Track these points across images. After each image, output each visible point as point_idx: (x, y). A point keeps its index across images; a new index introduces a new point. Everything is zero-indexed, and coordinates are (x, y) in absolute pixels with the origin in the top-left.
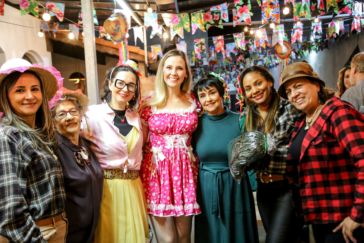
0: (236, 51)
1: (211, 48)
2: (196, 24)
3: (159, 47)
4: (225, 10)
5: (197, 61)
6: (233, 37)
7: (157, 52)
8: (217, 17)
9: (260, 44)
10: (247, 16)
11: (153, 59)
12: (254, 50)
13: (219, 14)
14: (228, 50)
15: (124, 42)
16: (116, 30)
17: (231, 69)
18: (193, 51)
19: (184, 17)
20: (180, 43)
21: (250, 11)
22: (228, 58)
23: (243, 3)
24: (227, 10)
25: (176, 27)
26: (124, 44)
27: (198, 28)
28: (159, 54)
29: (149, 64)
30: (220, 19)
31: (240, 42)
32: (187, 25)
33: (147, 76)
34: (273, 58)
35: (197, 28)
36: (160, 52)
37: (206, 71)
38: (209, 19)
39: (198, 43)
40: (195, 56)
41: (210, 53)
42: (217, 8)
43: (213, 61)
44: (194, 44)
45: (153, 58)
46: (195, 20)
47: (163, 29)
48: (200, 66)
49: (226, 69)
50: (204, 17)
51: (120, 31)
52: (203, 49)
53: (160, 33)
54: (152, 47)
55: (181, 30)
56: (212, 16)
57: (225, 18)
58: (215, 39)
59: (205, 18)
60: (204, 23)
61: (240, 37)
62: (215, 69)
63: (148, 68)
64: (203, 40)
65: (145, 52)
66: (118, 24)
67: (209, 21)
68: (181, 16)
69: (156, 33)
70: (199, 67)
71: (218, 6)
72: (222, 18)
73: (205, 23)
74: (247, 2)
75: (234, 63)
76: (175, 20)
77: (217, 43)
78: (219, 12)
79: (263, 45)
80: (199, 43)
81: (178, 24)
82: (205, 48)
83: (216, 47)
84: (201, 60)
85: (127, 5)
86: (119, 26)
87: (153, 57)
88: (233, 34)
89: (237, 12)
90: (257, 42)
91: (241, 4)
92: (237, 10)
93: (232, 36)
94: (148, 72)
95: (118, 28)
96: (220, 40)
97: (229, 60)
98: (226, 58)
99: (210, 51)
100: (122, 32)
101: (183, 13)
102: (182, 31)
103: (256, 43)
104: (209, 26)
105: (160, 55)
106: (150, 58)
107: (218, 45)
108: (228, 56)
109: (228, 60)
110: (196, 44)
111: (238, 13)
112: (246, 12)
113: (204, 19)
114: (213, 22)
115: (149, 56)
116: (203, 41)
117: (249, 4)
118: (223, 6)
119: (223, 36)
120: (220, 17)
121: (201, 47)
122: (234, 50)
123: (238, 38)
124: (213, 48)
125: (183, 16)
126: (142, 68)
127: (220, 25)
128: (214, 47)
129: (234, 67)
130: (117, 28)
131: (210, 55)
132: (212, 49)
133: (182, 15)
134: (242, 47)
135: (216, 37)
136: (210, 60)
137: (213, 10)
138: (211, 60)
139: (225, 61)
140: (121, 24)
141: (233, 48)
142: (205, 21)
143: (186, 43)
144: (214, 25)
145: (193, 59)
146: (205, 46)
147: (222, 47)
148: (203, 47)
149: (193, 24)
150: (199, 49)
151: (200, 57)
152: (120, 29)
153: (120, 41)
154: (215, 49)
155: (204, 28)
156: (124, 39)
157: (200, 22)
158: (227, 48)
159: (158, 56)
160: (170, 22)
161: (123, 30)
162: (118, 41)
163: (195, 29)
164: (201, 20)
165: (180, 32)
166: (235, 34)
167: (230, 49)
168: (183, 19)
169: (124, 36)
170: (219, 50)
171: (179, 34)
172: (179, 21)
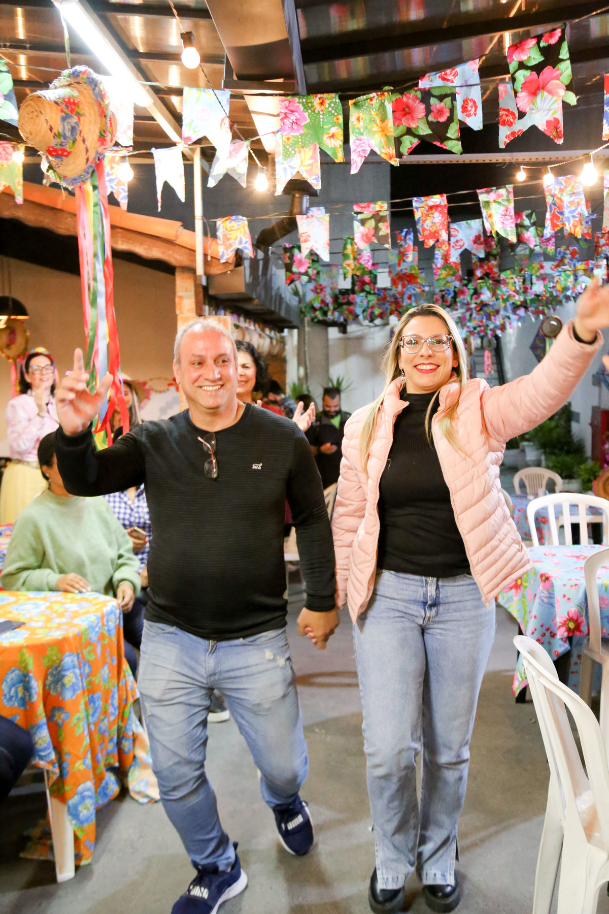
0: (482, 246)
1: (404, 234)
2: (364, 137)
3: (241, 222)
4: (471, 85)
5: (358, 273)
6: (479, 200)
7: (235, 239)
8: (440, 112)
9: (564, 224)
10: (549, 110)
11: (223, 261)
12: (536, 246)
13: (448, 100)
14: (457, 241)
15: (97, 183)
16: (65, 137)
18: (349, 241)
19: (323, 107)
20: (310, 213)
21: (569, 88)
23: (542, 59)
24: (479, 88)
25: (296, 143)
26: (96, 191)
27: (373, 153)
28: (240, 247)
29: (209, 277)
30: (450, 119)
31: (499, 216)
32: (333, 136)
33: (200, 314)
34: (581, 273)
35: (368, 152)
36: (244, 240)
37: (384, 304)
38: (413, 119)
39: (367, 214)
40: (355, 259)
41: (402, 250)
42: (444, 79)
43: (405, 274)
44: (352, 219)
45: (222, 256)
46: (362, 123)
47: (251, 157)
48: (367, 288)
50: (394, 112)
51: (79, 139)
52: (381, 233)
53: (242, 169)
54: (219, 222)
55: (313, 161)
56: (423, 106)
57: (469, 116)
58: (419, 205)
59: (398, 114)
60: (393, 132)
61: (500, 200)
62: (410, 298)
63: (206, 289)
64: (382, 207)
65: (197, 238)
66: (72, 111)
67: (413, 126)
68: (312, 106)
69: (228, 169)
70: (363, 290)
71: (448, 71)
72: (459, 115)
73: (397, 134)
74: (559, 54)
76: (293, 118)
77: (427, 215)
78: (449, 92)
79: (575, 227)
80: (371, 215)
81: (302, 132)
82: (388, 231)
83: (424, 229)
84: (370, 272)
85: (127, 65)
86: (75, 119)
87: (221, 254)
88: (478, 191)
89: (516, 93)
90: (554, 217)
91: (533, 63)
92: (518, 85)
93: (475, 197)
94: (205, 304)
95: (73, 129)
96: (437, 206)
97: (455, 274)
99: (402, 243)
100: (88, 143)
101: (319, 96)
102: (316, 161)
103: (552, 220)
104: (412, 144)
105: (246, 248)
106: (212, 257)
107: (429, 222)
108: (454, 257)
110: (360, 217)
111: (522, 95)
112: (550, 92)
113: (395, 120)
114: (425, 131)
115: (209, 252)
116: (382, 209)
117: (562, 60)
118: (464, 72)
119: (445, 195)
120: (452, 110)
121: (377, 229)
122: (475, 242)
123: (495, 201)
124: (411, 236)
125: (322, 104)
126: (186, 290)
127: (450, 139)
128: (416, 232)
129: (463, 294)
130: (68, 127)
131: (401, 255)
132: (408, 237)
133: (315, 100)
134: (505, 231)
135: (423, 199)
136: (397, 270)
137: (427, 87)
138: (401, 270)
139: (442, 275)
140: (83, 115)
141: (472, 237)
142: (396, 124)
143: (328, 215)
144: (429, 140)
145: (349, 265)
146: (388, 224)
147: (441, 230)
148: (381, 229)
149: (355, 138)
150: (370, 235)
151: (369, 261)
152: (78, 132)
153: (80, 180)
154: (418, 236)
155: (394, 152)
156: (93, 171)
157: (380, 130)
158: (455, 236)
159: (239, 252)
160: (278, 131)
161: (90, 139)
162: (75, 180)
163: (362, 154)
164: (385, 124)
165: (310, 167)
166: (483, 190)
167: (461, 240)
168: (321, 116)
169: (94, 159)
170: (431, 240)
171: (306, 171)
172: (306, 123)
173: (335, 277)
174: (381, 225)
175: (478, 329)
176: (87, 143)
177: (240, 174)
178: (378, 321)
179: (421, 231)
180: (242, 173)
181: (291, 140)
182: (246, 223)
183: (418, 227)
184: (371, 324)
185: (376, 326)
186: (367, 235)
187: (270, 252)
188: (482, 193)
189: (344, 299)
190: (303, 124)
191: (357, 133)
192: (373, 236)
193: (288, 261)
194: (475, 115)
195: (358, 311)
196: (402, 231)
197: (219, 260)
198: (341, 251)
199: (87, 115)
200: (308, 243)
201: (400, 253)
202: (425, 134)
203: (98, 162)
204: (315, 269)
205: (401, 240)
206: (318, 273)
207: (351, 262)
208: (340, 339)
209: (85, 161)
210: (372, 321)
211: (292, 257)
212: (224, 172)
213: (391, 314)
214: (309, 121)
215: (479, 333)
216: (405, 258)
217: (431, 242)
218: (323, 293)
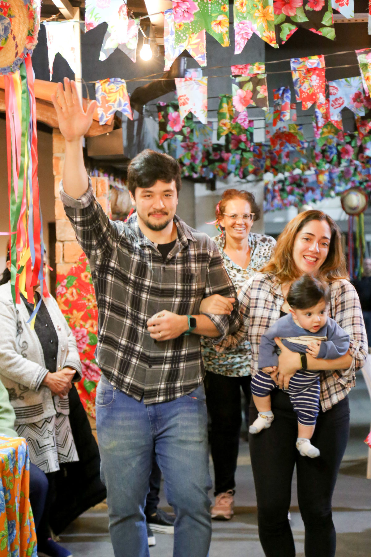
0: (362, 105)
1: (281, 92)
2: (247, 21)
3: (120, 85)
5: (234, 132)
6: (357, 62)
7: (115, 101)
8: (316, 2)
11: (102, 123)
14: (336, 100)
15: (24, 74)
17: (335, 158)
18: (225, 99)
22: (332, 125)
25: (187, 29)
26: (24, 81)
27: (254, 35)
28: (119, 109)
30: (325, 9)
32: (220, 23)
35: (251, 35)
36: (123, 103)
37: (259, 161)
38: (291, 8)
39: (244, 78)
40: (231, 118)
41: (279, 108)
43: (284, 133)
45: (102, 118)
46: (245, 8)
47: (140, 32)
48: (243, 145)
49: (320, 157)
50: (274, 2)
51: (10, 37)
52: (259, 96)
53: (132, 44)
54: (98, 84)
55: (199, 40)
57: (342, 5)
58: (297, 66)
59: (279, 3)
62: (288, 155)
64: (259, 69)
66: (5, 13)
67: (292, 14)
69: (119, 45)
70: (238, 149)
72: (333, 4)
73: (277, 21)
75: (348, 139)
76: (184, 7)
77: (305, 78)
80: (249, 78)
81: (192, 19)
82: (266, 94)
83: (302, 92)
84: (247, 130)
86: (7, 20)
87: (100, 116)
88: (357, 51)
93: (353, 58)
95: (6, 29)
96: (315, 69)
97: (337, 132)
98: (328, 123)
99: (280, 101)
102: (202, 41)
104: (290, 30)
105: (124, 110)
107: (306, 85)
108: (335, 117)
109: (333, 130)
110: (238, 80)
113: (275, 8)
114: (302, 18)
116: (259, 72)
119: (323, 56)
120: (327, 1)
121: (255, 92)
122: (355, 100)
124: (289, 94)
127: (324, 26)
128: (294, 93)
129: (347, 152)
130: (2, 27)
131: (278, 114)
132: (285, 96)
135: (301, 60)
136: (274, 129)
138: (280, 129)
139: (323, 133)
140: (14, 16)
141: (352, 96)
142: (277, 12)
143: (206, 78)
144: (305, 27)
145: (225, 125)
146: (265, 87)
147: (318, 93)
148: (259, 92)
149: (238, 22)
150: (248, 98)
151: (245, 120)
152: (10, 31)
153: (10, 70)
154: (295, 98)
155: (274, 36)
156: (21, 64)
157: (262, 15)
158: (335, 94)
159: (117, 115)
160: (167, 12)
161: (20, 36)
162: (5, 70)
163: (245, 36)
164: (266, 10)
165: (196, 46)
166: (362, 51)
167: (341, 98)
168: (210, 5)
169: (23, 53)
170: (308, 103)
171: (193, 50)
172: (196, 11)
173: (208, 134)
174: (259, 88)
175: (365, 184)
176: (17, 40)
177: (130, 50)
178: (251, 177)
179: (299, 92)
180: (132, 48)
181: (182, 27)
182: (125, 85)
183: (295, 88)
184: (244, 181)
185: (248, 182)
186: (245, 97)
187: (144, 111)
188: (361, 53)
189: (216, 155)
190: (193, 13)
191: (240, 17)
192: (251, 99)
193: (163, 120)
194: (347, 4)
195: (231, 167)
196: (279, 90)
197: (98, 122)
198: (217, 108)
199: (17, 16)
200: (186, 106)
201: (276, 111)
202: (302, 21)
203: (26, 56)
204: (189, 127)
205: (278, 98)
206: (192, 131)
207: (227, 121)
208: (207, 197)
209: (15, 54)
210: (244, 177)
211: (166, 116)
212: (115, 47)
213: (266, 171)
214: (198, 9)
215: (365, 188)
216: (282, 117)
217: (309, 105)
218: (195, 149)
